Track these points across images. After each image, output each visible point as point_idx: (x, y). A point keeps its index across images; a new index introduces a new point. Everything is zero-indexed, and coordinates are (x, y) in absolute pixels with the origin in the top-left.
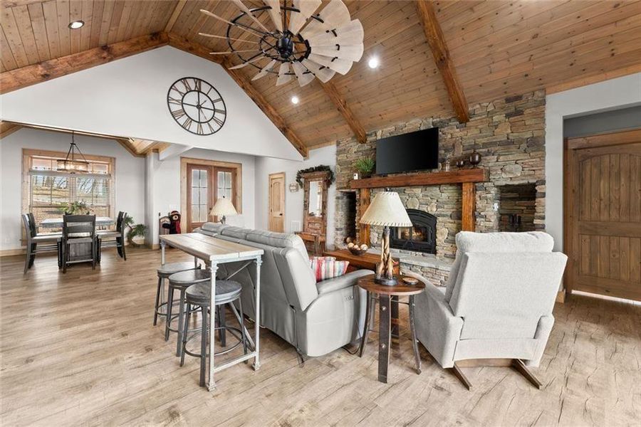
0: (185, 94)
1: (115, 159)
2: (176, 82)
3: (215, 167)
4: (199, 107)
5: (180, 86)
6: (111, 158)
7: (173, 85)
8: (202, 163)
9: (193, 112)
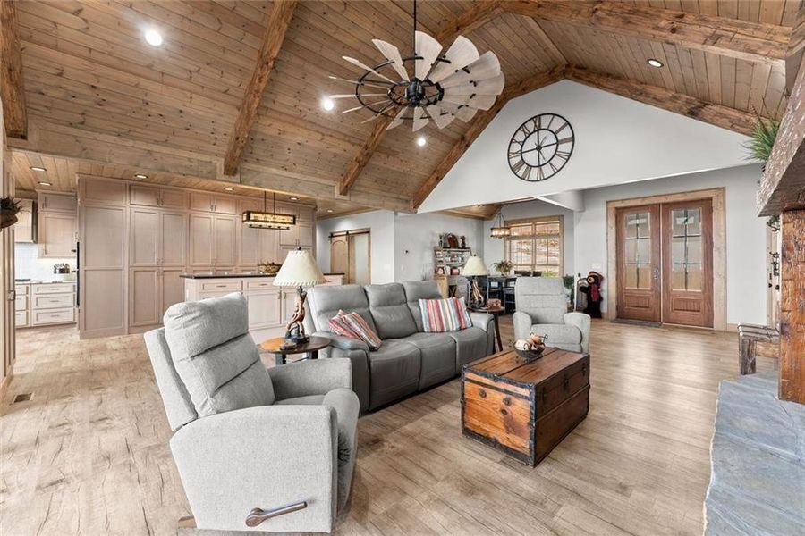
0: (524, 142)
1: (563, 216)
2: (515, 134)
3: (664, 204)
4: (539, 148)
5: (520, 136)
6: (559, 216)
7: (513, 138)
8: (639, 203)
9: (531, 158)
